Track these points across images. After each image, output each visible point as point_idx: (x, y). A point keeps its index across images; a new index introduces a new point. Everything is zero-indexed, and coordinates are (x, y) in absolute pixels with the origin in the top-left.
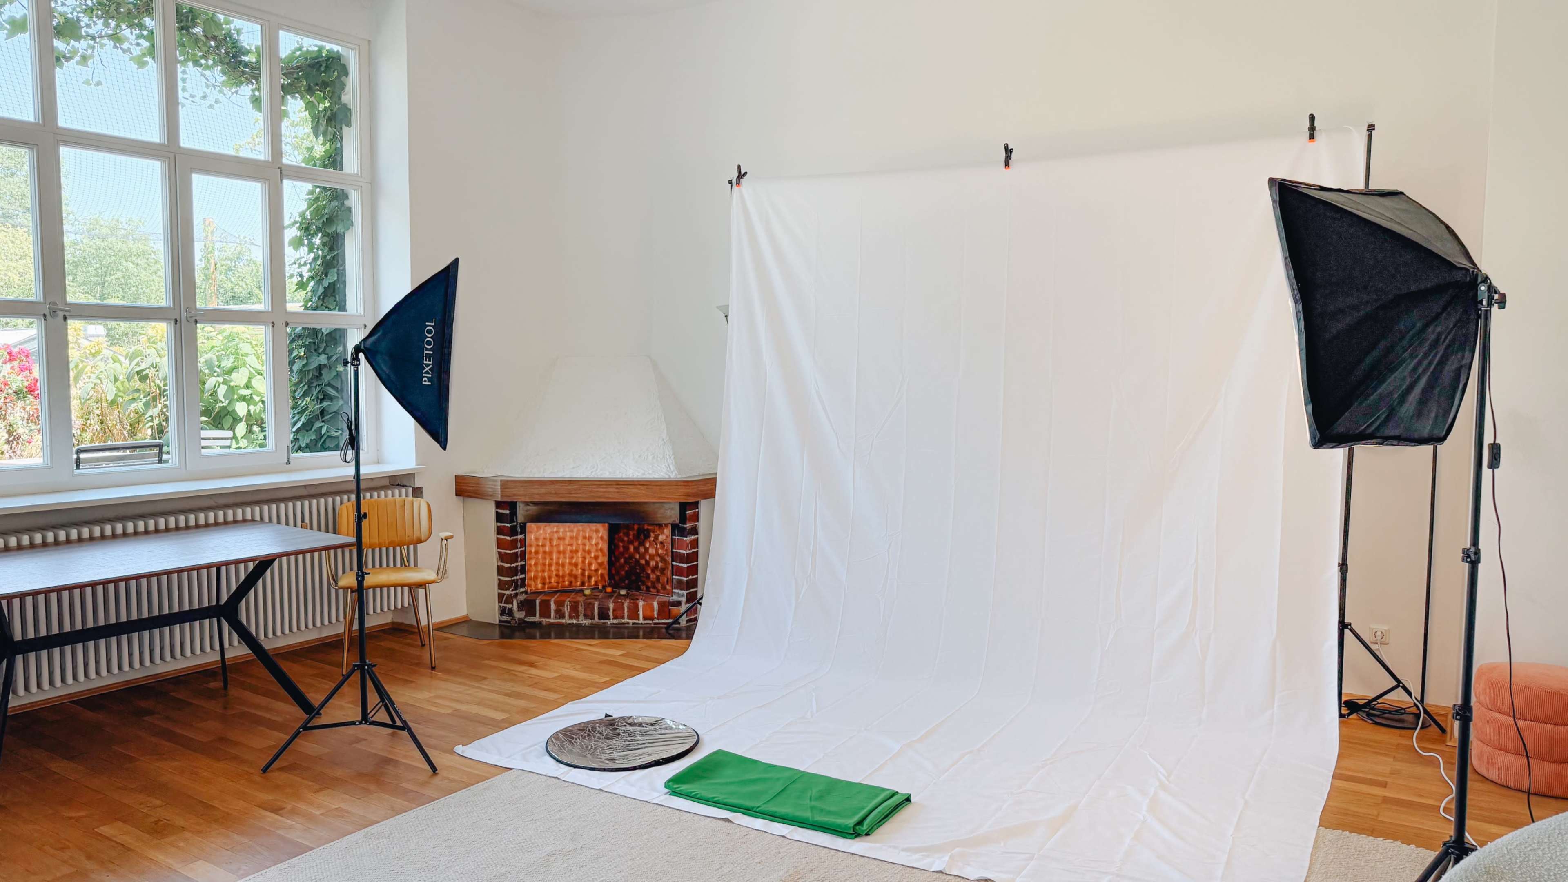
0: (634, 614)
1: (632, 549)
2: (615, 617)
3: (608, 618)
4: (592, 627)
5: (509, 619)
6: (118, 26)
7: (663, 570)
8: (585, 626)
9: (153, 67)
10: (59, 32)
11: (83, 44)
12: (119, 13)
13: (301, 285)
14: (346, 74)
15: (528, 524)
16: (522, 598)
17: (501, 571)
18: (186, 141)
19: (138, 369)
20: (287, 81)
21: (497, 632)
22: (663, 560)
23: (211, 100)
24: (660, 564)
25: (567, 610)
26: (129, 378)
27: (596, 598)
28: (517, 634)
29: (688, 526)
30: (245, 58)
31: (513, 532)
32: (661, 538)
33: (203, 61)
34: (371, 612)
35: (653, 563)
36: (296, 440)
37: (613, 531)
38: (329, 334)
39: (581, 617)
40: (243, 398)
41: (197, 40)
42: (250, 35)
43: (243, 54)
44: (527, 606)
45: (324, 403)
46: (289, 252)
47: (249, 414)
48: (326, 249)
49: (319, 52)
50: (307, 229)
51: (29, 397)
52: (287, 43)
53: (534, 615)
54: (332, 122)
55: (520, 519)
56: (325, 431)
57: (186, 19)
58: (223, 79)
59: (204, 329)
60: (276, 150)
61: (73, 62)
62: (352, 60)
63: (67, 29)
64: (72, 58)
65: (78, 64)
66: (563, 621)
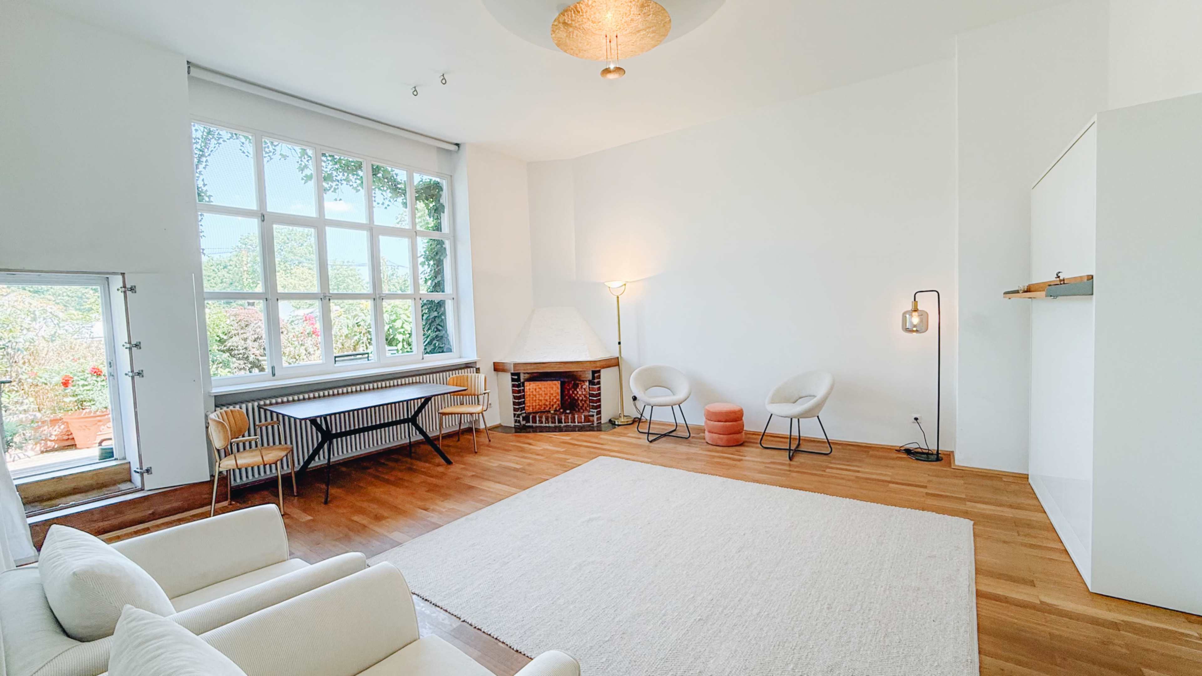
0: (573, 421)
1: (571, 392)
2: (565, 423)
3: (562, 423)
4: (556, 427)
5: (518, 424)
6: (348, 175)
7: (585, 401)
8: (552, 427)
9: (362, 192)
10: (325, 179)
11: (334, 184)
12: (348, 169)
13: (426, 281)
14: (442, 190)
15: (525, 383)
16: (524, 415)
17: (514, 403)
18: (377, 222)
19: (357, 322)
20: (417, 195)
21: (514, 430)
22: (585, 396)
23: (386, 205)
24: (584, 398)
25: (544, 420)
26: (353, 326)
27: (556, 414)
28: (523, 431)
29: (596, 381)
30: (399, 186)
31: (519, 386)
32: (584, 387)
33: (382, 188)
35: (581, 398)
36: (425, 349)
37: (563, 385)
38: (438, 303)
39: (550, 423)
40: (400, 333)
41: (380, 179)
42: (401, 176)
43: (398, 184)
44: (526, 419)
45: (437, 333)
46: (421, 269)
47: (403, 340)
48: (436, 266)
49: (430, 182)
50: (427, 258)
51: (314, 336)
52: (417, 178)
53: (529, 422)
54: (438, 210)
55: (522, 381)
56: (439, 345)
57: (375, 170)
58: (390, 195)
59: (385, 303)
60: (414, 224)
61: (330, 191)
62: (444, 184)
63: (328, 178)
64: (330, 190)
65: (332, 192)
66: (542, 425)
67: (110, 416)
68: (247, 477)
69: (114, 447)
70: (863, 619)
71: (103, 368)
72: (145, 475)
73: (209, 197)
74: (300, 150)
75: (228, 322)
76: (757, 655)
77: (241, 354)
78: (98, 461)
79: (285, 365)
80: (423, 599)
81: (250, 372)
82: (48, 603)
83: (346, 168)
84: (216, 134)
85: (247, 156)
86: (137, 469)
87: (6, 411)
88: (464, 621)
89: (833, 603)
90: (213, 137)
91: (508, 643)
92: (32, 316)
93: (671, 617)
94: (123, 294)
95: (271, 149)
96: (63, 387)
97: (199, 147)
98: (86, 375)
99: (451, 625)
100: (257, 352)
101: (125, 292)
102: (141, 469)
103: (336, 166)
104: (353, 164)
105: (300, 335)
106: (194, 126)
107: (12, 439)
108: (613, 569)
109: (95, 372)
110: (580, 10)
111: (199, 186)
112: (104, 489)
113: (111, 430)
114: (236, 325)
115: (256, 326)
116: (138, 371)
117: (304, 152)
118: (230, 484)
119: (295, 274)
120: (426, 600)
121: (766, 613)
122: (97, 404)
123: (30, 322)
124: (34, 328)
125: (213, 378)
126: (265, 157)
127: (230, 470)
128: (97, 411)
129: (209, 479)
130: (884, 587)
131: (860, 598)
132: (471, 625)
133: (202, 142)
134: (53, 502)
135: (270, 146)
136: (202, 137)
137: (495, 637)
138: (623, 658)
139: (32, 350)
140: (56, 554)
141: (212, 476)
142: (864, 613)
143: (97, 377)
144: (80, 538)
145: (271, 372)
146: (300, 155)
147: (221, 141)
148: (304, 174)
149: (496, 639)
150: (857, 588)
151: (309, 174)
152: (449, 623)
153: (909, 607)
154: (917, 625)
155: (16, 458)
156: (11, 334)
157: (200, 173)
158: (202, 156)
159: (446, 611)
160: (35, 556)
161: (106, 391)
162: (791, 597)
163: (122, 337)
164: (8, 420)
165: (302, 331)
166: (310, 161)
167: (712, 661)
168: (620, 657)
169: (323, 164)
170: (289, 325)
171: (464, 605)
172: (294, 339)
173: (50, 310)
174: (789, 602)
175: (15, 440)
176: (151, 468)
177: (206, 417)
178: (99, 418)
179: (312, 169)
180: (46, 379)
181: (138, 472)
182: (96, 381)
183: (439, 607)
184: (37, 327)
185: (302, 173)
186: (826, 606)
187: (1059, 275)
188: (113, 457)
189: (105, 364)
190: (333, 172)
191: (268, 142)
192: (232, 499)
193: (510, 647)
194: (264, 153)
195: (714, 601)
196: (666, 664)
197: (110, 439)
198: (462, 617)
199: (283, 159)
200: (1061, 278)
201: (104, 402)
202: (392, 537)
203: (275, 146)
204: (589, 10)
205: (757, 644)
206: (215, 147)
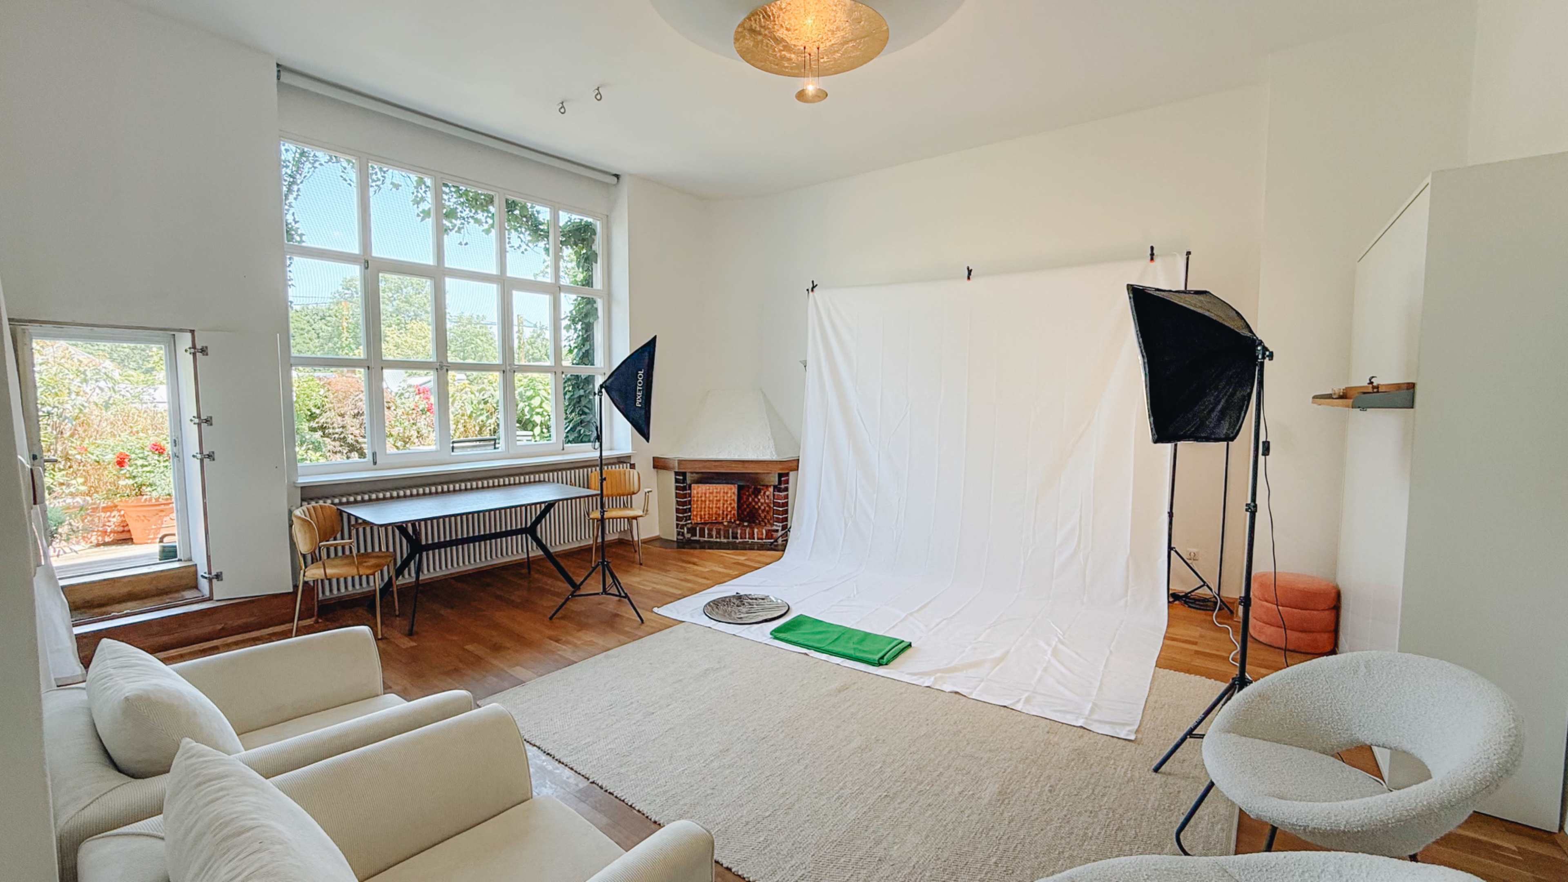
0: (752, 536)
1: (751, 499)
2: (741, 538)
3: (737, 538)
4: (728, 543)
5: (682, 538)
6: (476, 211)
7: (768, 512)
8: (724, 543)
9: (494, 234)
10: (447, 216)
11: (458, 222)
12: (477, 204)
13: (571, 352)
14: (595, 234)
15: (693, 485)
16: (689, 526)
17: (678, 511)
18: (509, 274)
19: (483, 397)
20: (563, 239)
21: (675, 545)
22: (768, 505)
23: (522, 249)
24: (767, 508)
25: (714, 533)
26: (479, 403)
27: (730, 527)
28: (687, 546)
29: (783, 486)
30: (541, 227)
31: (684, 489)
32: (767, 493)
33: (519, 229)
34: (607, 532)
35: (762, 508)
36: (567, 437)
37: (740, 489)
38: (586, 379)
39: (722, 537)
40: (538, 413)
41: (516, 217)
42: (544, 214)
43: (540, 224)
44: (692, 531)
45: (583, 417)
46: (564, 333)
47: (541, 423)
48: (584, 331)
49: (581, 222)
50: (573, 320)
51: (428, 413)
52: (564, 218)
53: (696, 536)
54: (587, 260)
55: (688, 482)
56: (584, 432)
57: (511, 206)
58: (529, 238)
59: (518, 376)
60: (557, 276)
61: (454, 231)
62: (599, 226)
63: (451, 214)
64: (453, 229)
65: (456, 232)
66: (712, 540)
67: (174, 505)
68: (339, 589)
69: (177, 544)
70: (1093, 807)
71: (167, 445)
72: (214, 581)
73: (301, 235)
74: (416, 178)
75: (322, 393)
76: (953, 843)
77: (337, 433)
78: (159, 562)
79: (391, 450)
80: (545, 752)
81: (348, 458)
82: (96, 731)
83: (474, 203)
84: (311, 155)
85: (350, 185)
86: (205, 573)
87: (50, 494)
88: (593, 782)
89: (1057, 785)
90: (308, 160)
91: (645, 812)
92: (82, 376)
93: (850, 791)
94: (191, 356)
95: (379, 176)
96: (118, 467)
97: (289, 172)
98: (146, 453)
99: (577, 785)
100: (357, 432)
101: (194, 354)
102: (210, 573)
103: (462, 200)
104: (483, 197)
105: (411, 412)
106: (284, 145)
107: (57, 529)
108: (783, 728)
109: (157, 450)
110: (770, 14)
111: (289, 222)
112: (165, 597)
113: (175, 523)
114: (332, 396)
115: (357, 398)
116: (208, 453)
117: (421, 182)
118: (318, 597)
119: (411, 330)
120: (548, 754)
121: (971, 793)
122: (159, 489)
123: (80, 385)
124: (84, 391)
125: (299, 464)
126: (372, 186)
127: (317, 580)
128: (159, 498)
129: (291, 590)
130: (1125, 767)
131: (1093, 781)
132: (601, 788)
133: (293, 165)
134: (104, 609)
135: (379, 173)
136: (294, 159)
137: (629, 804)
138: (785, 838)
139: (82, 419)
140: (104, 675)
141: (296, 587)
142: (1094, 799)
143: (159, 456)
144: (133, 657)
145: (371, 459)
146: (415, 185)
147: (317, 164)
148: (420, 209)
149: (631, 806)
150: (1091, 768)
151: (426, 209)
152: (575, 782)
153: (1154, 795)
154: (1160, 817)
155: (61, 552)
156: (57, 398)
157: (290, 206)
158: (294, 183)
159: (572, 769)
160: (83, 675)
161: (170, 474)
162: (1005, 774)
163: (190, 410)
164: (52, 506)
165: (413, 407)
166: (428, 193)
167: (896, 848)
168: (782, 837)
169: (445, 197)
170: (397, 398)
171: (595, 763)
172: (403, 417)
173: (104, 370)
174: (1002, 780)
175: (60, 530)
176: (221, 573)
177: (290, 512)
178: (161, 507)
179: (430, 202)
180: (97, 456)
181: (206, 578)
182: (158, 461)
183: (563, 763)
184: (88, 390)
185: (418, 207)
186: (1047, 788)
187: (1373, 380)
188: (176, 557)
189: (169, 439)
190: (458, 206)
191: (376, 167)
192: (319, 616)
193: (647, 817)
194: (370, 180)
195: (908, 774)
196: (839, 848)
197: (174, 535)
198: (591, 777)
199: (394, 189)
200: (1375, 384)
201: (167, 487)
202: (512, 673)
203: (384, 172)
204: (782, 14)
205: (954, 830)
206: (309, 172)
